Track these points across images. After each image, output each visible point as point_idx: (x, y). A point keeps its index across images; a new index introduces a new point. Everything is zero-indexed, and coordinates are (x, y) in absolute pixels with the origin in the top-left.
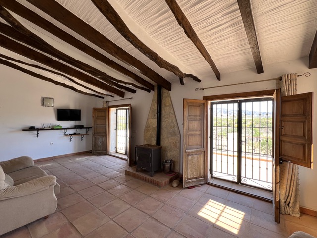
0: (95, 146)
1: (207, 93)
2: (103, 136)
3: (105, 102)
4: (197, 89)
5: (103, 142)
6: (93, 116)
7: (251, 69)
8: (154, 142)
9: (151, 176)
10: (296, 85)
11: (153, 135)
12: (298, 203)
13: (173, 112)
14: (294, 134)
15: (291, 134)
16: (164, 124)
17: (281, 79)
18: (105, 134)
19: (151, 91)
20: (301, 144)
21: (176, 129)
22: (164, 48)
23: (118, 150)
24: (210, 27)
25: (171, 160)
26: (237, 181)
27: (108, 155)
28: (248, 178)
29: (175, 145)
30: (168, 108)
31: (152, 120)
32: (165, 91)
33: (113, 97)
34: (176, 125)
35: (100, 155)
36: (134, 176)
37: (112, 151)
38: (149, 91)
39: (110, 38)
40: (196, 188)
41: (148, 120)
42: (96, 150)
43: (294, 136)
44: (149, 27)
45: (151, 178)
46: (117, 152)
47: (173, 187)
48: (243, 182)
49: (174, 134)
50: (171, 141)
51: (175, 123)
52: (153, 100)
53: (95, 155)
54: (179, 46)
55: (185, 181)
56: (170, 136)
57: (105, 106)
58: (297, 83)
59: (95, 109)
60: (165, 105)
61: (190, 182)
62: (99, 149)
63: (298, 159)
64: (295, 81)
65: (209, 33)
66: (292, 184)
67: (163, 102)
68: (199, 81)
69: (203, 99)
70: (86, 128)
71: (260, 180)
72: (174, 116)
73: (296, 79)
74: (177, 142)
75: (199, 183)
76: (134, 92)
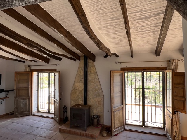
0: (17, 109)
1: (124, 66)
2: (26, 99)
3: (27, 66)
4: (117, 62)
5: (26, 104)
6: (15, 80)
7: (152, 53)
8: (81, 102)
9: (85, 131)
10: (178, 66)
11: (80, 97)
12: (180, 135)
13: (98, 78)
14: (178, 95)
15: (176, 95)
16: (89, 87)
17: (170, 61)
18: (28, 96)
19: (77, 60)
20: (183, 101)
21: (100, 91)
22: (104, 36)
23: (39, 109)
24: (140, 31)
25: (97, 116)
26: (142, 125)
27: (31, 115)
28: (149, 122)
29: (99, 103)
30: (93, 74)
31: (78, 84)
32: (90, 61)
33: (37, 62)
34: (100, 88)
35: (22, 116)
36: (69, 133)
37: (34, 111)
38: (75, 60)
39: (64, 26)
40: (119, 134)
41: (74, 83)
42: (19, 112)
43: (178, 96)
44: (101, 24)
45: (86, 132)
46: (38, 111)
47: (103, 136)
48: (146, 125)
49: (98, 95)
50: (96, 100)
51: (99, 86)
52: (79, 67)
53: (18, 117)
54: (115, 37)
55: (113, 131)
56: (95, 97)
57: (27, 70)
58: (178, 65)
59: (17, 73)
60: (90, 72)
61: (115, 131)
62: (22, 110)
63: (181, 109)
64: (177, 64)
65: (138, 33)
66: (177, 124)
67: (89, 70)
68: (118, 56)
69: (121, 70)
70: (6, 91)
71: (156, 123)
72: (98, 81)
73: (178, 63)
74: (102, 101)
75: (121, 131)
76: (60, 59)
